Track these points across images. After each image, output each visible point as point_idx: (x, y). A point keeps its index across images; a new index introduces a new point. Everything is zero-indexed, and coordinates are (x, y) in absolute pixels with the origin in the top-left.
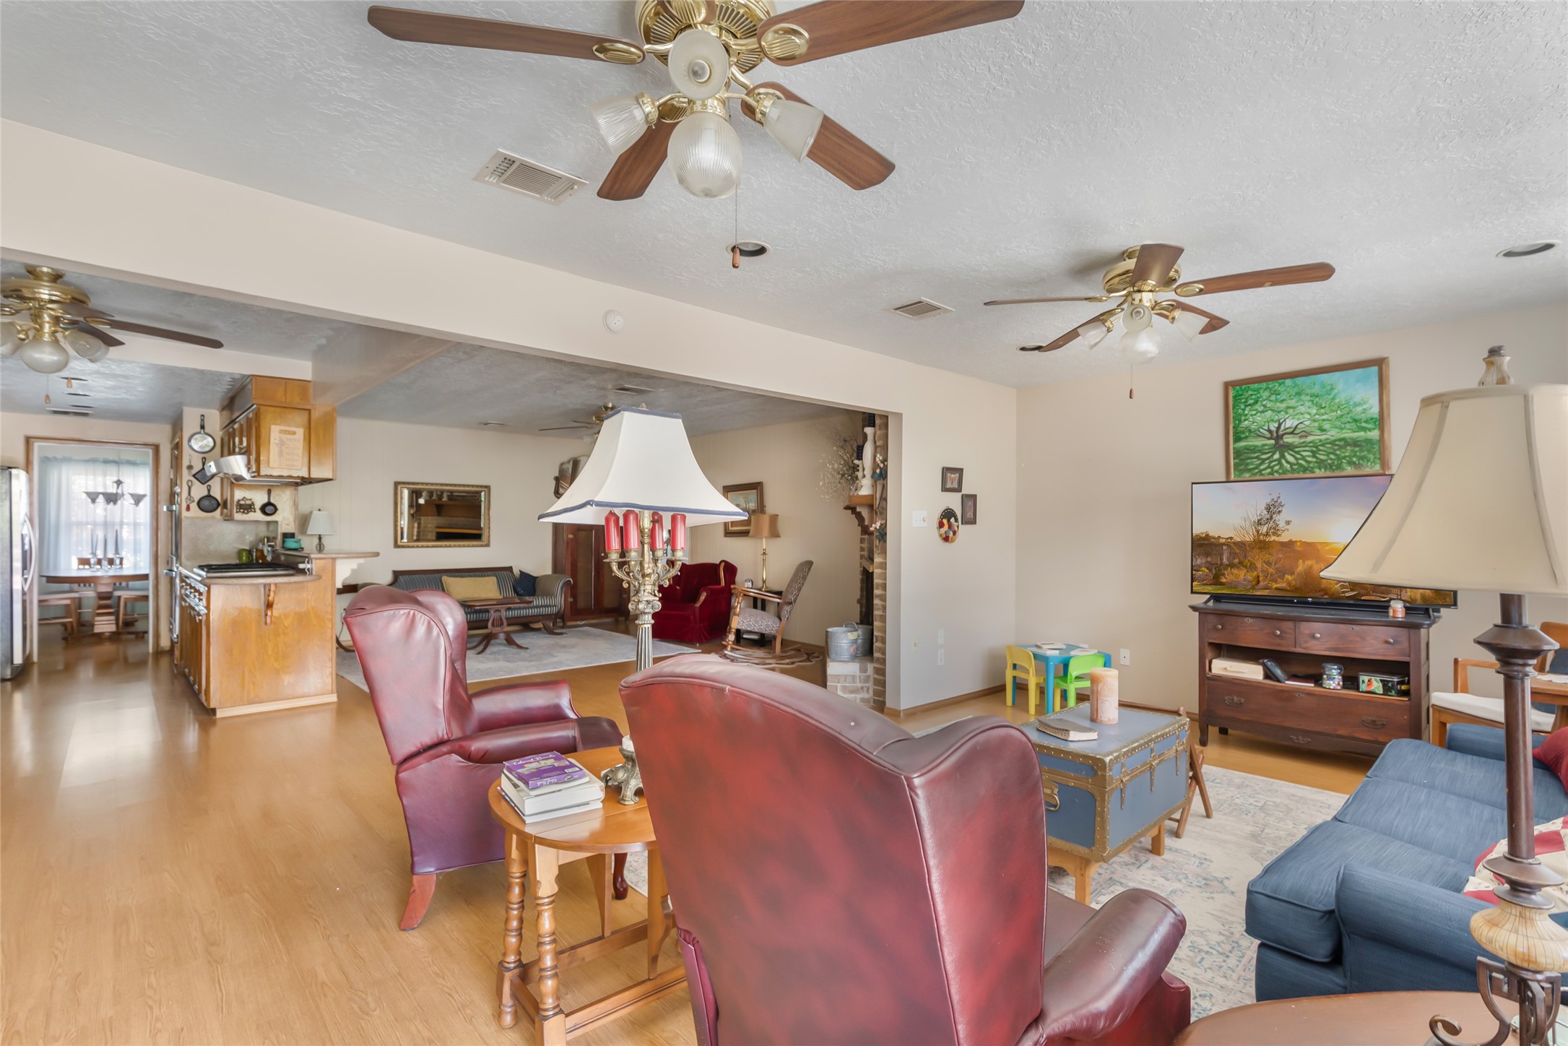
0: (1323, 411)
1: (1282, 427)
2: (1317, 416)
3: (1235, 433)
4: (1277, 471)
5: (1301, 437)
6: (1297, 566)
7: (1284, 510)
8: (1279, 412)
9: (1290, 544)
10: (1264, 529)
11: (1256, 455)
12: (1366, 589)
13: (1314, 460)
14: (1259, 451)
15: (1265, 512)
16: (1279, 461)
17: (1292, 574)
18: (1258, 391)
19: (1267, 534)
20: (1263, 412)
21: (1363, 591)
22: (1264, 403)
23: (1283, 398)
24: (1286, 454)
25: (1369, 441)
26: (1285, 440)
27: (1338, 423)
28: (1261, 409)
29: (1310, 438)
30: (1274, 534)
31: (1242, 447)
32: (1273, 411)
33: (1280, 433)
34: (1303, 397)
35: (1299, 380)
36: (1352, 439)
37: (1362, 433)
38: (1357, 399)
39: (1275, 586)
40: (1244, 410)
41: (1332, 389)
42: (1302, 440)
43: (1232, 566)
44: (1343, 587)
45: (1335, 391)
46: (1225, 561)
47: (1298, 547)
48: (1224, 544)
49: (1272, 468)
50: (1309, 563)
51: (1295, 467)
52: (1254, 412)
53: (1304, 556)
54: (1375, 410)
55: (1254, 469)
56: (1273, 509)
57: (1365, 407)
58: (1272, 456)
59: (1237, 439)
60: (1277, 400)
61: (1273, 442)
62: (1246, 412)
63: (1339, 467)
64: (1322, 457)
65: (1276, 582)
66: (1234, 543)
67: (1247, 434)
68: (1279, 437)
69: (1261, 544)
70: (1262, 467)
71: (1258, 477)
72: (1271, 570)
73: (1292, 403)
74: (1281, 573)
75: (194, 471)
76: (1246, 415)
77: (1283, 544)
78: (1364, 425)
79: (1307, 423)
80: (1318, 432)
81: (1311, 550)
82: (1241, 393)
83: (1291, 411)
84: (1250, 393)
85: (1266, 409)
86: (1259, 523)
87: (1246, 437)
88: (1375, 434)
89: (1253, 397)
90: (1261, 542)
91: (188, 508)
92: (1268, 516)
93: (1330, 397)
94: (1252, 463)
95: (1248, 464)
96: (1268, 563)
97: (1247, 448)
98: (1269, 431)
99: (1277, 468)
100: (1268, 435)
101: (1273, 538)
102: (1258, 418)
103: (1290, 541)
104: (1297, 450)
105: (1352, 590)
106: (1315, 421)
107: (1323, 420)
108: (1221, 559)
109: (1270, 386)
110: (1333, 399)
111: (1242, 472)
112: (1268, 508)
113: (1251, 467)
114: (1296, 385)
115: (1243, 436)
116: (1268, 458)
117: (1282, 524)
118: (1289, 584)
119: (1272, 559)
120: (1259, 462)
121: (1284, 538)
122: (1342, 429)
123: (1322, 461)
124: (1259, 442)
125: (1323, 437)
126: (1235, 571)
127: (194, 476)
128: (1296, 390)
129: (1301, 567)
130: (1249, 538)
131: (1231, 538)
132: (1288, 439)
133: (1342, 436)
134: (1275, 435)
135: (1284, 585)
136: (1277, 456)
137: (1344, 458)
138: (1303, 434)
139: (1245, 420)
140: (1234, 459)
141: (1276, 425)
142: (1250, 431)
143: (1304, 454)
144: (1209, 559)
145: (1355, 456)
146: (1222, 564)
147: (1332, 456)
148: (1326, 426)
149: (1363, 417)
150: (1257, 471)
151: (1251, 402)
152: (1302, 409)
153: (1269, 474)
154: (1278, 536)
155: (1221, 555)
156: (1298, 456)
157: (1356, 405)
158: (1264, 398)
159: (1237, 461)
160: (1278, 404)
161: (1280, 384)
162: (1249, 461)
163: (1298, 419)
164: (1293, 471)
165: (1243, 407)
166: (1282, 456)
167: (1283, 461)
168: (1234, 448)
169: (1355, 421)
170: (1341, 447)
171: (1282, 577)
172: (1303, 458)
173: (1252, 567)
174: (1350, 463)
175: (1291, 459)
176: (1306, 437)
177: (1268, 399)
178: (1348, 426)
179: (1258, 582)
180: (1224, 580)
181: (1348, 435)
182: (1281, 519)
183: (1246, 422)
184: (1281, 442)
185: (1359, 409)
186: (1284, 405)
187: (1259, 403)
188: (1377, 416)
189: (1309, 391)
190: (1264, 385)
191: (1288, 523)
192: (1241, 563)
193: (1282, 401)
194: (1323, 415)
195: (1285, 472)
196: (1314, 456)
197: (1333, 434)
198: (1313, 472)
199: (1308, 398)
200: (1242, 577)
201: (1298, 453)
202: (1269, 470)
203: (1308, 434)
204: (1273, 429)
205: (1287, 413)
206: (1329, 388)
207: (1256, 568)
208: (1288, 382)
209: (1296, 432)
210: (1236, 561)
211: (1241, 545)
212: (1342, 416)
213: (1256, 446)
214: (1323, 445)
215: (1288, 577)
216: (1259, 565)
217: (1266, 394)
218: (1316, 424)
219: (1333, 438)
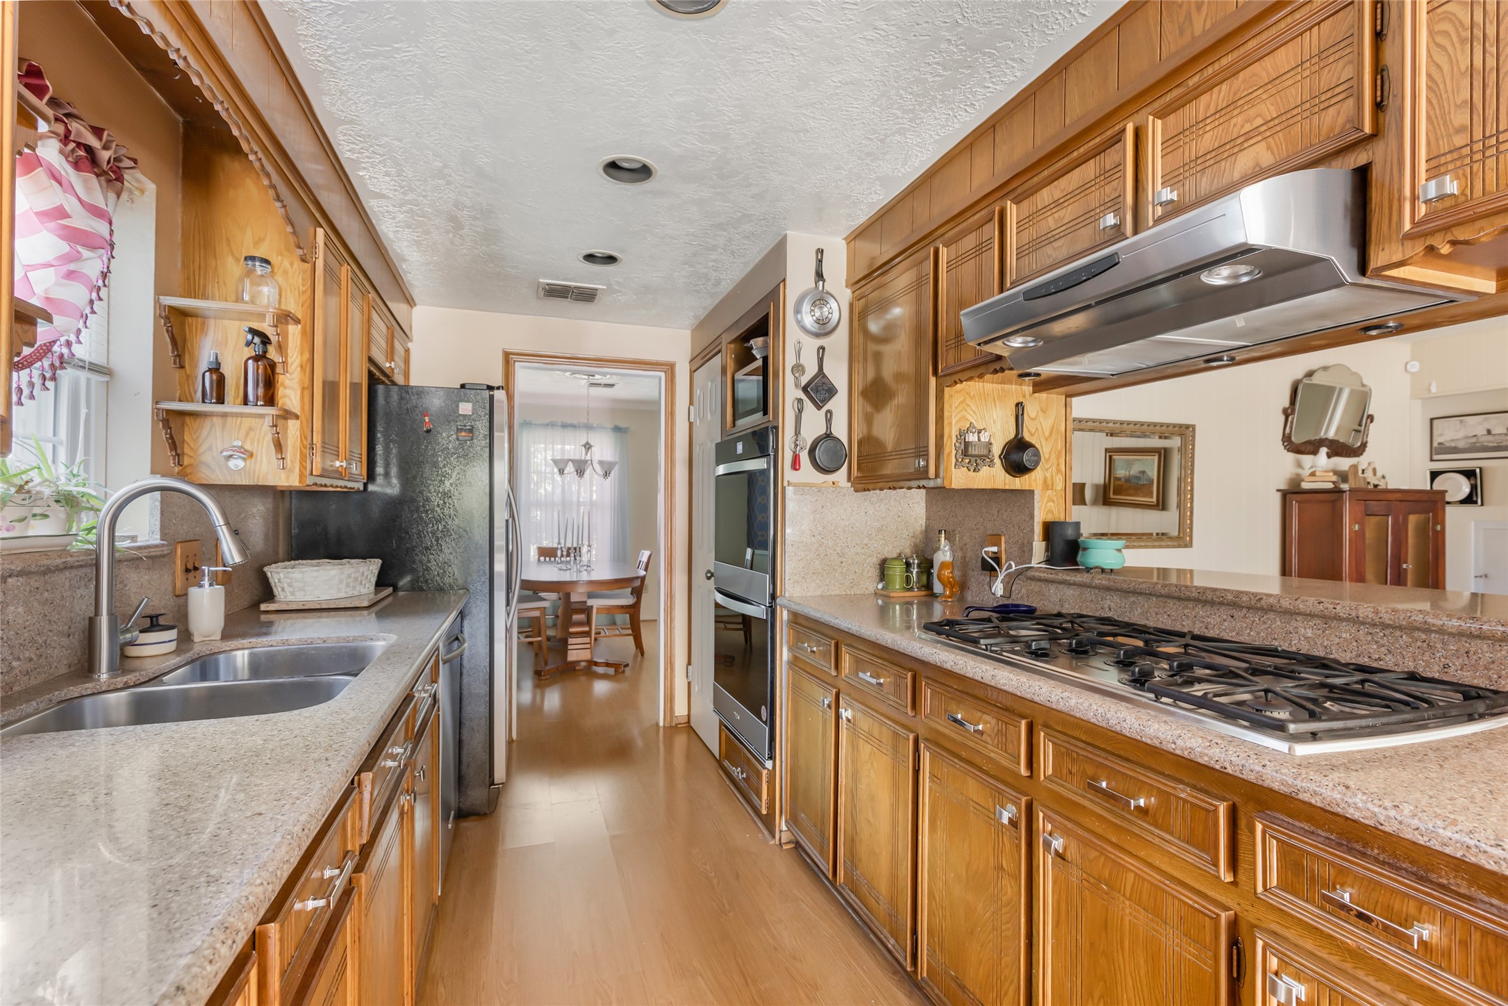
75: (804, 380)
91: (796, 464)
127: (805, 389)
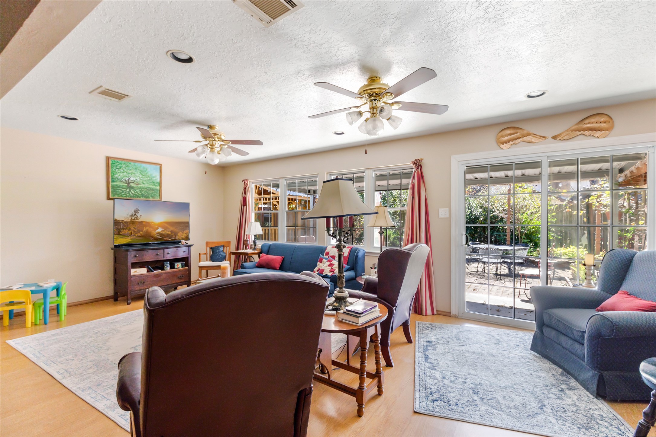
0: (143, 177)
1: (130, 179)
2: (142, 178)
3: (112, 179)
4: (128, 196)
5: (137, 185)
6: (144, 229)
7: (140, 212)
8: (129, 174)
9: (142, 222)
10: (133, 218)
11: (120, 189)
12: (165, 236)
13: (141, 193)
14: (121, 187)
15: (134, 212)
16: (129, 192)
17: (142, 231)
18: (121, 163)
19: (134, 219)
20: (123, 172)
21: (164, 237)
22: (123, 169)
23: (130, 169)
24: (131, 190)
25: (157, 190)
26: (131, 185)
27: (148, 182)
28: (122, 171)
29: (139, 186)
30: (137, 219)
31: (114, 185)
32: (127, 173)
33: (129, 182)
34: (137, 170)
35: (136, 164)
36: (152, 188)
37: (155, 187)
38: (154, 175)
39: (137, 235)
40: (115, 170)
41: (146, 170)
42: (137, 186)
43: (124, 229)
44: (158, 235)
45: (147, 171)
46: (122, 227)
47: (144, 223)
48: (121, 222)
49: (126, 194)
50: (147, 228)
51: (134, 195)
52: (119, 172)
53: (146, 226)
54: (158, 180)
55: (119, 194)
56: (136, 211)
57: (156, 178)
58: (126, 190)
59: (113, 181)
60: (128, 169)
61: (126, 185)
62: (116, 171)
63: (148, 197)
64: (143, 193)
65: (137, 234)
66: (124, 222)
67: (117, 180)
68: (129, 183)
69: (133, 222)
70: (122, 194)
71: (121, 198)
72: (136, 230)
73: (134, 171)
74: (139, 231)
76: (116, 172)
77: (139, 222)
78: (155, 184)
79: (139, 180)
80: (142, 184)
81: (148, 224)
82: (114, 162)
83: (133, 174)
84: (118, 164)
85: (124, 172)
86: (132, 216)
87: (116, 181)
88: (158, 188)
89: (119, 166)
90: (132, 222)
92: (135, 214)
93: (146, 172)
94: (118, 192)
95: (117, 192)
96: (135, 228)
97: (117, 185)
98: (125, 180)
99: (128, 195)
100: (125, 182)
101: (136, 220)
102: (121, 174)
103: (142, 221)
104: (135, 189)
105: (161, 236)
106: (141, 180)
107: (144, 180)
108: (120, 227)
109: (126, 163)
110: (147, 173)
111: (114, 195)
112: (135, 211)
113: (118, 193)
114: (135, 165)
115: (115, 180)
116: (125, 191)
117: (139, 216)
118: (141, 235)
119: (136, 227)
120: (121, 192)
121: (140, 220)
122: (149, 184)
123: (143, 194)
124: (121, 184)
125: (144, 186)
126: (125, 230)
128: (135, 167)
129: (145, 229)
130: (129, 220)
131: (123, 220)
132: (132, 185)
133: (149, 187)
134: (127, 182)
135: (140, 235)
136: (128, 190)
137: (150, 194)
138: (137, 184)
139: (116, 174)
140: (112, 189)
141: (128, 178)
142: (118, 179)
143: (138, 191)
144: (117, 227)
145: (153, 194)
146: (120, 228)
147: (146, 193)
148: (145, 182)
149: (155, 181)
150: (120, 195)
151: (118, 167)
152: (137, 175)
153: (125, 197)
154: (138, 220)
155: (120, 225)
156: (135, 191)
157: (153, 177)
158: (124, 167)
159: (113, 190)
160: (129, 171)
161: (130, 163)
162: (117, 191)
163: (136, 178)
164: (134, 197)
165: (115, 169)
166: (130, 191)
167: (130, 193)
168: (111, 185)
169: (153, 182)
170: (149, 190)
171: (139, 232)
172: (137, 192)
173: (130, 229)
174: (152, 196)
175: (133, 192)
176: (138, 185)
177: (125, 168)
178: (151, 183)
179: (132, 234)
180: (121, 233)
181: (151, 187)
182: (139, 215)
183: (116, 175)
184: (129, 185)
185: (154, 179)
186: (131, 172)
187: (121, 169)
188: (159, 182)
189: (139, 169)
190: (123, 162)
191: (141, 216)
192: (126, 228)
193: (130, 170)
194: (143, 178)
195: (131, 197)
196: (141, 192)
197: (146, 185)
198: (140, 198)
199: (139, 171)
200: (127, 232)
201: (135, 190)
202: (125, 195)
203: (138, 184)
204: (127, 180)
205: (132, 175)
206: (145, 169)
207: (131, 230)
208: (132, 163)
209: (135, 182)
210: (125, 227)
211: (126, 222)
212: (149, 180)
213: (120, 185)
214: (143, 189)
215: (141, 232)
216: (132, 229)
217: (124, 166)
218: (141, 181)
219: (147, 187)
